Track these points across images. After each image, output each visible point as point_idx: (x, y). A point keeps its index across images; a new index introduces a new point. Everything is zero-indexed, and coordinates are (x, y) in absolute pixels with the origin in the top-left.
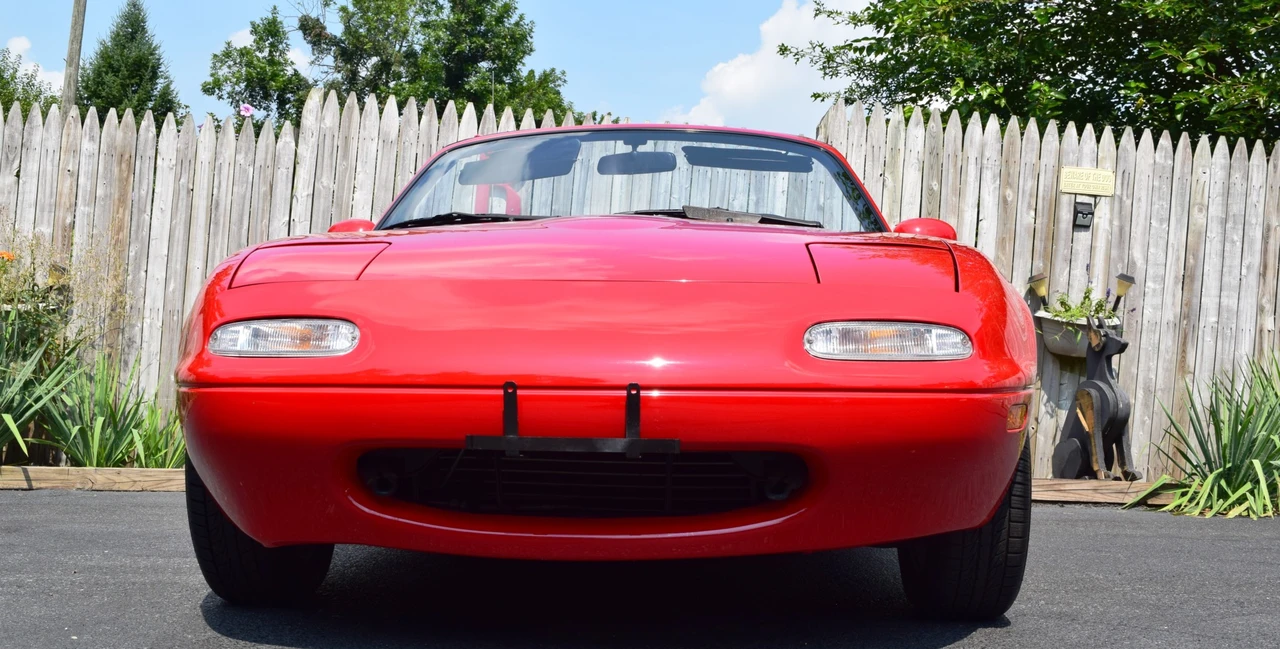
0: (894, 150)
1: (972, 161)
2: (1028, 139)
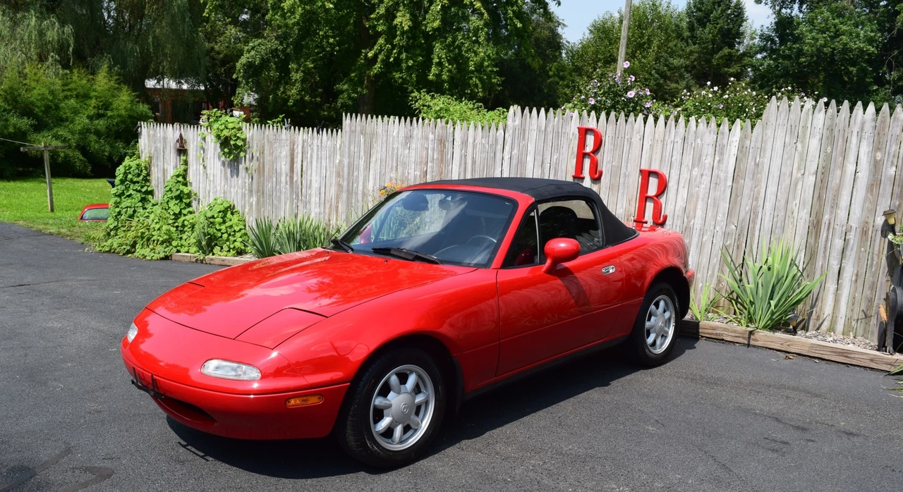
0: (805, 127)
1: (855, 133)
2: (895, 118)
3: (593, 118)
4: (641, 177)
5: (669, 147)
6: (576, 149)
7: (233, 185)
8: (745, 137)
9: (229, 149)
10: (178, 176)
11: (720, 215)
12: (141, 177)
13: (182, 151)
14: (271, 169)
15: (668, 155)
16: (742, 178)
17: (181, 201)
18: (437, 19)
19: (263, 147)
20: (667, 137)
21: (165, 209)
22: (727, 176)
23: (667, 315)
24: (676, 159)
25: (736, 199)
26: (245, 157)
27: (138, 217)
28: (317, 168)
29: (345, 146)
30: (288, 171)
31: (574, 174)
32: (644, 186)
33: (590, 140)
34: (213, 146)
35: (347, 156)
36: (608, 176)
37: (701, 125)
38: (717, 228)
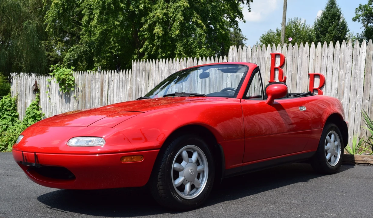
3: (279, 48)
4: (309, 78)
5: (325, 60)
6: (270, 67)
7: (66, 108)
8: (370, 50)
9: (65, 87)
10: (34, 105)
11: (359, 96)
12: (12, 108)
13: (36, 90)
14: (89, 96)
15: (324, 64)
16: (370, 73)
17: (35, 119)
18: (177, 30)
19: (85, 84)
20: (323, 55)
21: (26, 125)
22: (360, 73)
23: (336, 143)
24: (330, 66)
25: (367, 85)
26: (74, 91)
27: (9, 130)
28: (117, 93)
29: (133, 79)
30: (100, 96)
31: (269, 80)
32: (312, 83)
33: (278, 61)
34: (55, 87)
35: (135, 84)
36: (290, 80)
37: (343, 45)
38: (357, 103)
